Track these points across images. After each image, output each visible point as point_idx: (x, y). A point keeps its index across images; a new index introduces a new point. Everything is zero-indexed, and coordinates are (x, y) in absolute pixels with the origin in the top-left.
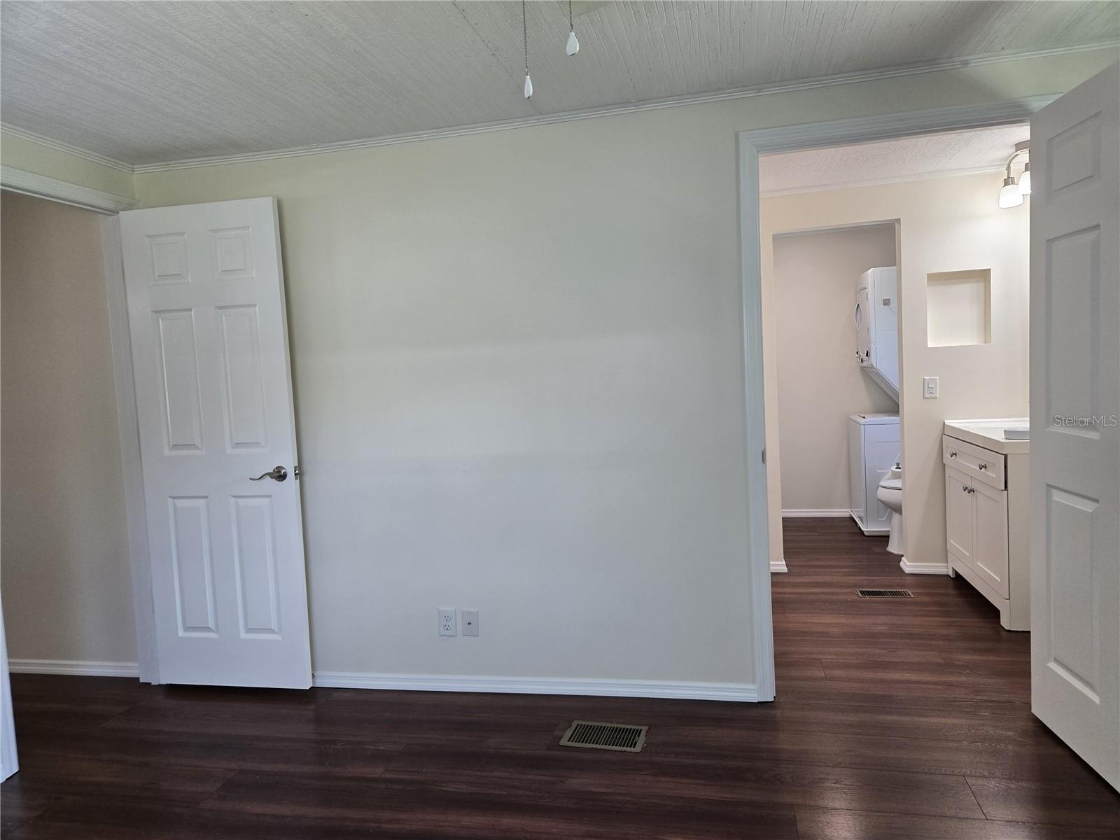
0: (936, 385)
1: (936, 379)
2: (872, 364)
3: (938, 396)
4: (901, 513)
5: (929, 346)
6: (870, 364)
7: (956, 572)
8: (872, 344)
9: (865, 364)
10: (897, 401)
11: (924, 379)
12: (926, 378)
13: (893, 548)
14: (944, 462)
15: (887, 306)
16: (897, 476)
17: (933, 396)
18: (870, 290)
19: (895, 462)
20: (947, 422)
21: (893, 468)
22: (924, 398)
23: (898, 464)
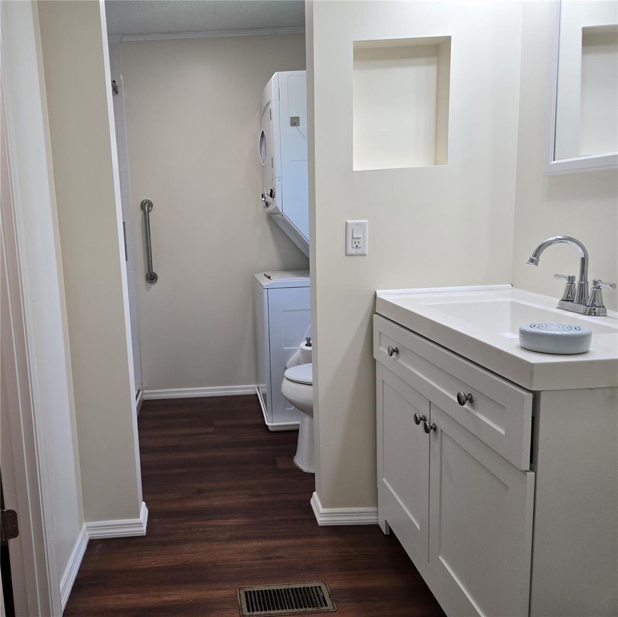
0: (364, 234)
1: (363, 225)
2: (277, 208)
3: (367, 253)
4: (312, 416)
5: (356, 168)
6: (274, 207)
7: (391, 530)
8: (277, 179)
9: (270, 208)
10: (307, 255)
11: (346, 222)
12: (348, 221)
13: (302, 462)
14: (375, 357)
15: (294, 128)
16: (307, 358)
17: (359, 251)
18: (273, 106)
19: (304, 338)
20: (381, 294)
21: (303, 345)
22: (346, 255)
23: (308, 340)
